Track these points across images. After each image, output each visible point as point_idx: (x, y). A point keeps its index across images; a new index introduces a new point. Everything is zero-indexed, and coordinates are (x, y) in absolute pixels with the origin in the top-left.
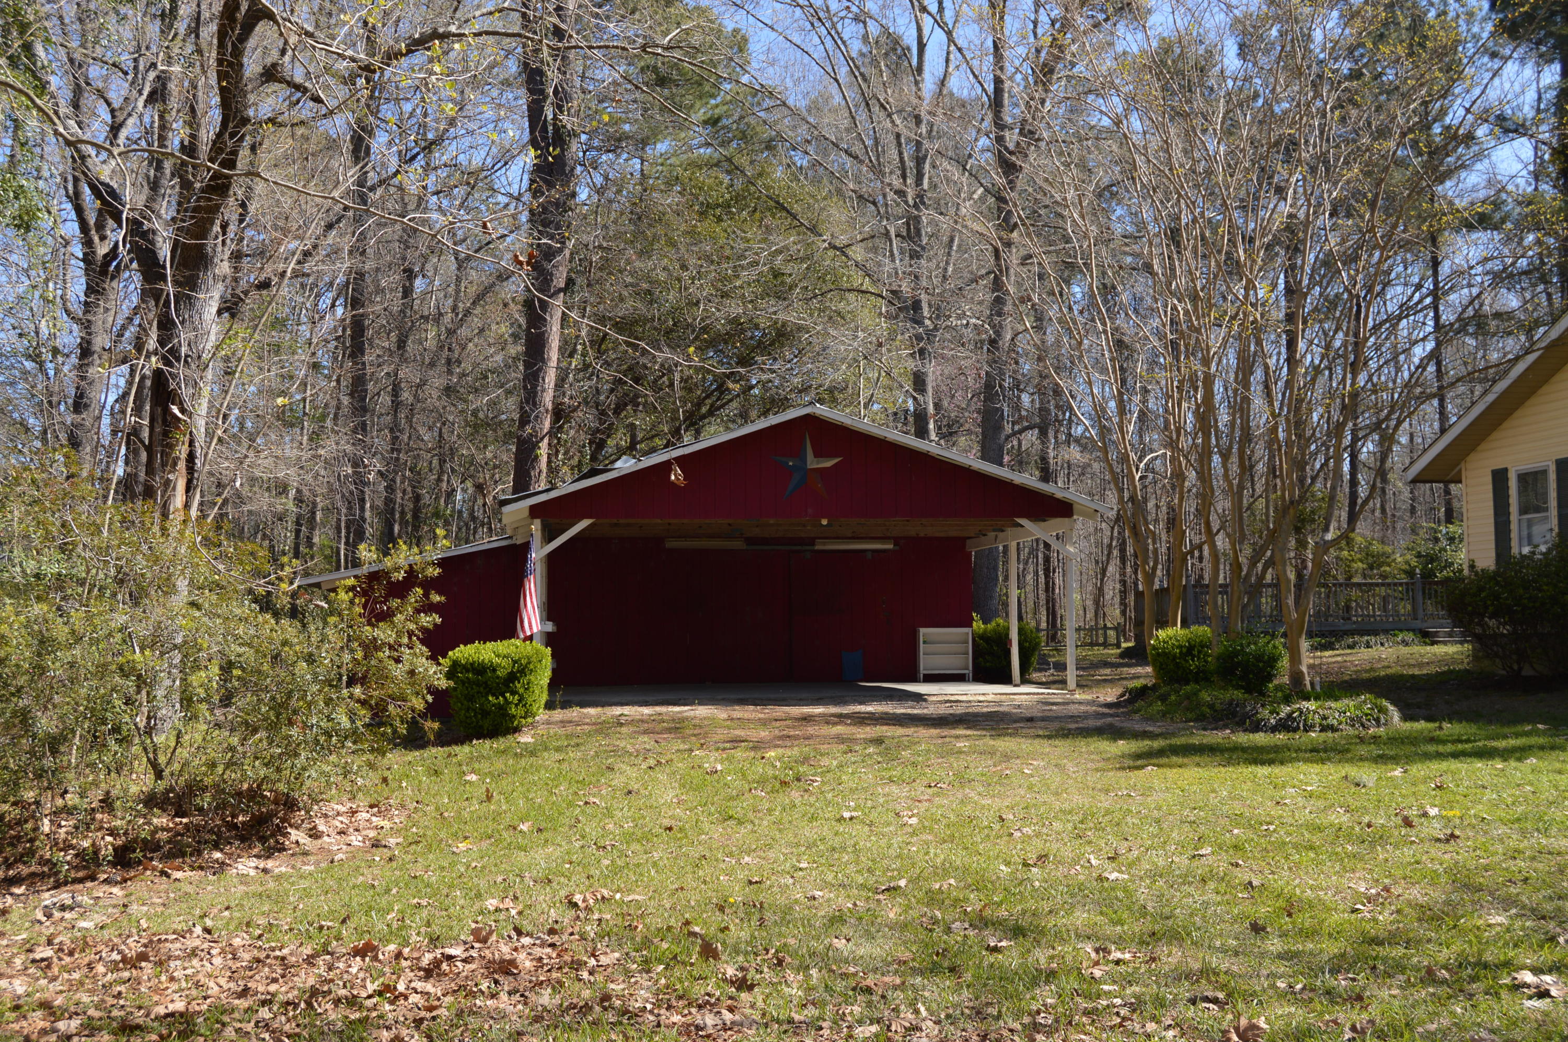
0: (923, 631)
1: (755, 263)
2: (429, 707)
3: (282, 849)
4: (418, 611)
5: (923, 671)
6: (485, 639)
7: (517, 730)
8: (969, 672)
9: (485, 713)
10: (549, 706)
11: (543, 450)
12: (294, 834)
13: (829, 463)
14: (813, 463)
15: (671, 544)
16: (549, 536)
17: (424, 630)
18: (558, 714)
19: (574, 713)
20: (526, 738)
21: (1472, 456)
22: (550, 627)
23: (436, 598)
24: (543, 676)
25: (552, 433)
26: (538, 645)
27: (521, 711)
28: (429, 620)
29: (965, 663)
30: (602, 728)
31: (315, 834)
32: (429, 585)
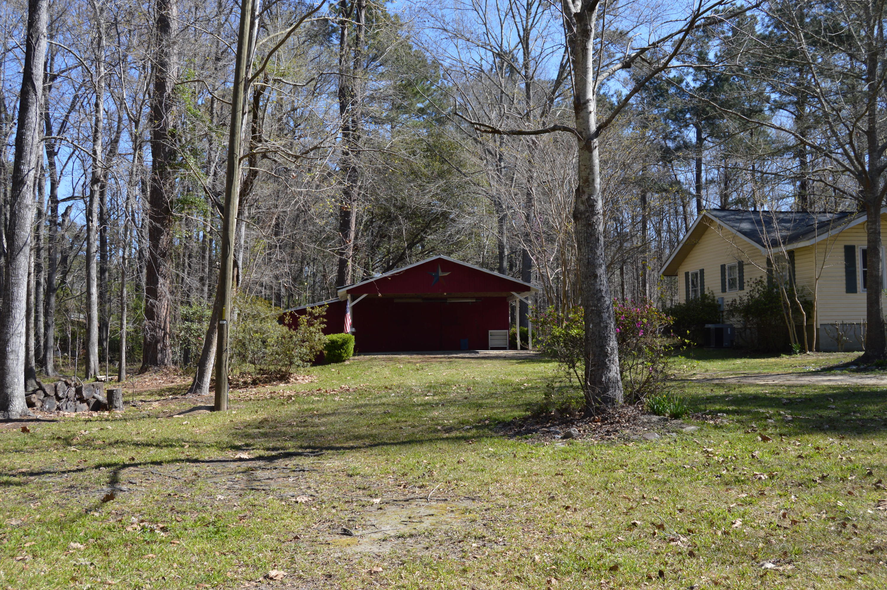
0: (490, 331)
1: (430, 191)
2: (325, 347)
3: (289, 382)
4: (320, 324)
5: (490, 346)
6: (334, 333)
7: (344, 361)
8: (507, 346)
9: (335, 356)
10: (354, 355)
11: (350, 263)
12: (292, 379)
13: (446, 274)
14: (441, 274)
15: (396, 301)
16: (353, 300)
17: (322, 329)
18: (356, 357)
19: (362, 357)
20: (347, 363)
21: (680, 267)
22: (354, 330)
23: (325, 320)
24: (352, 345)
25: (354, 256)
26: (350, 335)
27: (345, 355)
28: (323, 326)
29: (506, 343)
30: (371, 360)
31: (296, 380)
32: (323, 317)
